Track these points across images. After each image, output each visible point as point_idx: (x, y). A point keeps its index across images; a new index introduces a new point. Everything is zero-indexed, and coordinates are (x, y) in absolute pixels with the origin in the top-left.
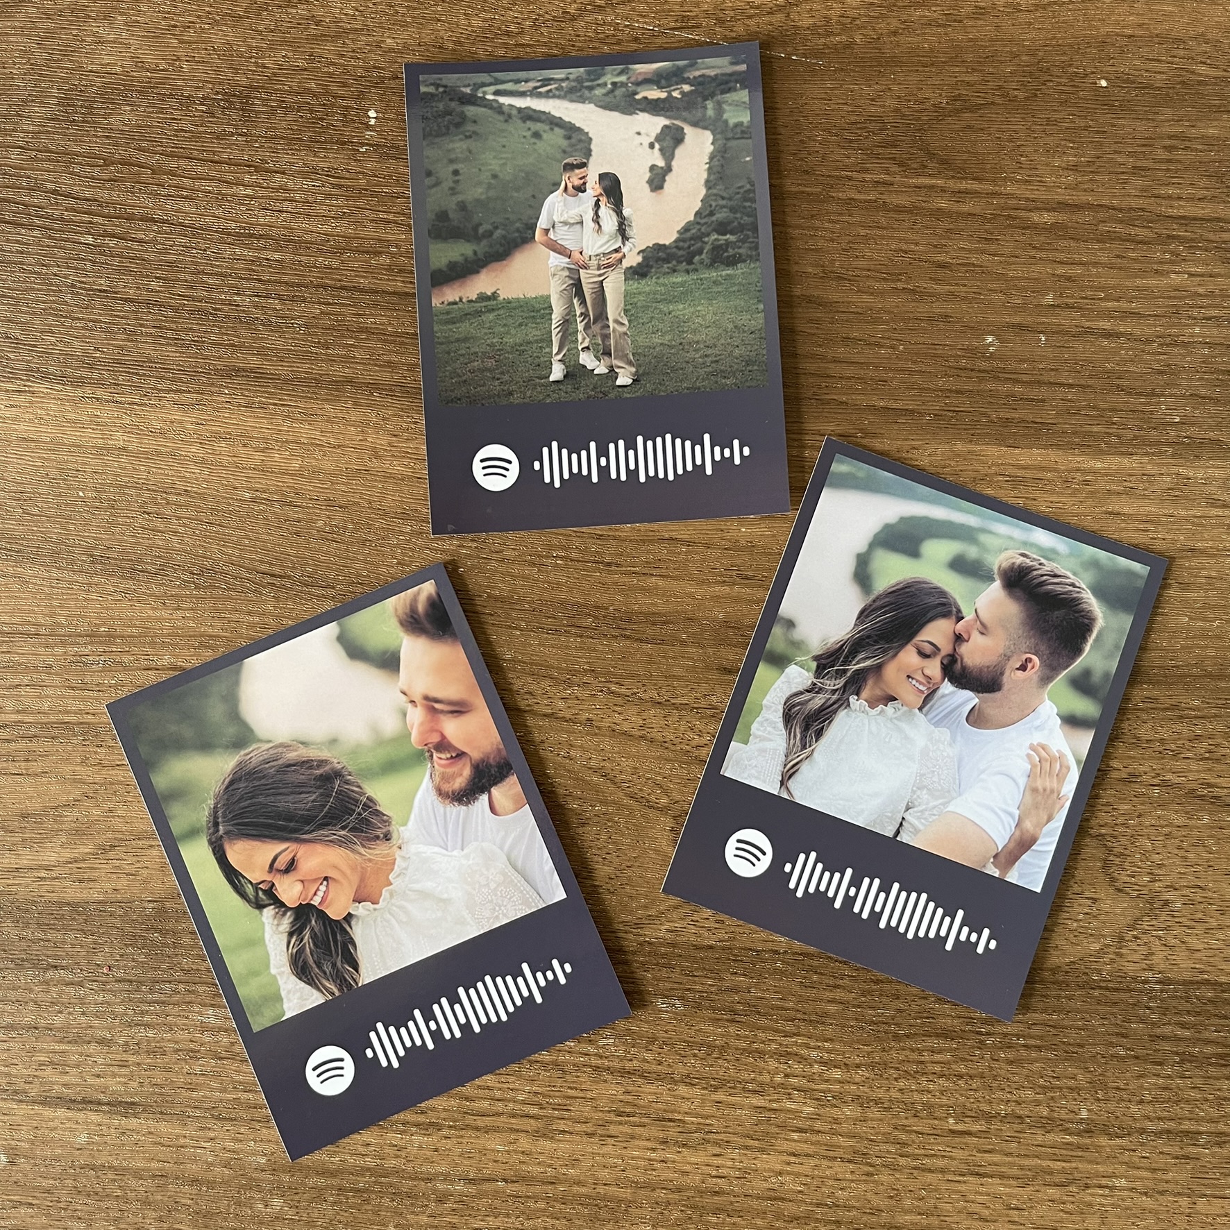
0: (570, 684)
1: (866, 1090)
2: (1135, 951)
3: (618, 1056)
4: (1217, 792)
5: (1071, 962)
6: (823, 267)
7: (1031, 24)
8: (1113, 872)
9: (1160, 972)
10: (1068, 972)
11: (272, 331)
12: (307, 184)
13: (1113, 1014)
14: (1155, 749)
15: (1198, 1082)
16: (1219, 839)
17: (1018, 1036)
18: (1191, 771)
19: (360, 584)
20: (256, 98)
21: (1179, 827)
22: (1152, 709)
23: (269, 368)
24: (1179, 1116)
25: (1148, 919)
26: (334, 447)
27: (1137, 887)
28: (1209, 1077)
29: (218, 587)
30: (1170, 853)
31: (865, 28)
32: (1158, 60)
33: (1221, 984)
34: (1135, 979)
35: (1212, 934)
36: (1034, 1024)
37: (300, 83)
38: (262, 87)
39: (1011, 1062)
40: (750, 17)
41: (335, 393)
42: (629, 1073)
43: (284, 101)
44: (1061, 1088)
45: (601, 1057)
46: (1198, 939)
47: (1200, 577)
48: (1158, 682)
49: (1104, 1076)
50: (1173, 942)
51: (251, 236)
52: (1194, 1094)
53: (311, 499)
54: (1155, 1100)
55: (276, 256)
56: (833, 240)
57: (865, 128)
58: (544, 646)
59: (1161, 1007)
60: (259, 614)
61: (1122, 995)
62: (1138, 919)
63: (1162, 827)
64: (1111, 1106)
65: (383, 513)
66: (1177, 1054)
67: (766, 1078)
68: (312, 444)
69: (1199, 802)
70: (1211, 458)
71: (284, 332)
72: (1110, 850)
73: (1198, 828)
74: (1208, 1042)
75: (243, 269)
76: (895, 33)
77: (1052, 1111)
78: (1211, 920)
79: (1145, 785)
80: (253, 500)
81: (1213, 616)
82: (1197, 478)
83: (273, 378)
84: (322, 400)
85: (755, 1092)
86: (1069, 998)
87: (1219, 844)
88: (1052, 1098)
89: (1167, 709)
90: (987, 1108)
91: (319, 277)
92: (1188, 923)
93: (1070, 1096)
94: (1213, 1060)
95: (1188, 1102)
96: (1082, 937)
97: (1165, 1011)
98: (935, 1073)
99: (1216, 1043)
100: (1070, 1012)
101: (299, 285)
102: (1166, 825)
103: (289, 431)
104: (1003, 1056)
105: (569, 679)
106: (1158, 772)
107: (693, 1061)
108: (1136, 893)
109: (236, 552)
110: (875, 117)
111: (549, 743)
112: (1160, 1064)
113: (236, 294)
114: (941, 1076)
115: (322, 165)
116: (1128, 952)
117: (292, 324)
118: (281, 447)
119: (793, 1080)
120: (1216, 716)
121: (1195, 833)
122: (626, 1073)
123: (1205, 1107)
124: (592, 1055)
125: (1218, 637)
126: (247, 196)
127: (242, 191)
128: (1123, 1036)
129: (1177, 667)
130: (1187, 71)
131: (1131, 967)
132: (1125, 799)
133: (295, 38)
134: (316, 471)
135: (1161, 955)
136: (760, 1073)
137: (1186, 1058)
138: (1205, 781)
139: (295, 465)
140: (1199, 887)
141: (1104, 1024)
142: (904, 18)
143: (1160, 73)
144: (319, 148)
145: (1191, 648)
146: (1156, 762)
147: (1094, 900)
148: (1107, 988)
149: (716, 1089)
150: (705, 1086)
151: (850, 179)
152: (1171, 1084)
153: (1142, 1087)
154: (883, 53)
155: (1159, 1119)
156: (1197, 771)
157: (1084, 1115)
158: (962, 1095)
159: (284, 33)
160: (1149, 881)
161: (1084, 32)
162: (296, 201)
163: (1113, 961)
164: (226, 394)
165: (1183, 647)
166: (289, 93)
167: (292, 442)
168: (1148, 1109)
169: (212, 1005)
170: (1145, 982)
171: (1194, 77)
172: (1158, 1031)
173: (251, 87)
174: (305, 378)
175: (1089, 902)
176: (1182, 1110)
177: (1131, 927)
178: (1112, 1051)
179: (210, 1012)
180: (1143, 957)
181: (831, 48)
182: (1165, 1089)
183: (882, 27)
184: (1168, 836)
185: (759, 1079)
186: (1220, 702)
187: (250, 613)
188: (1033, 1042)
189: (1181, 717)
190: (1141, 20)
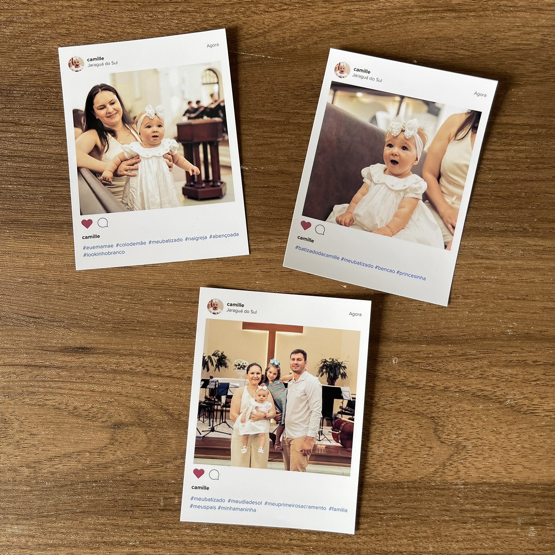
0: (179, 361)
1: (329, 544)
2: (451, 470)
3: (211, 536)
4: (485, 393)
5: (422, 477)
6: (288, 156)
7: (379, 35)
8: (439, 434)
9: (463, 480)
10: (420, 482)
11: (28, 201)
12: (40, 130)
13: (442, 501)
14: (457, 375)
15: (484, 530)
16: (488, 415)
17: (398, 514)
18: (472, 384)
19: (76, 319)
20: (14, 90)
21: (469, 411)
22: (453, 356)
23: (27, 219)
24: (476, 547)
25: (456, 455)
26: (60, 255)
27: (450, 440)
28: (489, 528)
29: (9, 325)
30: (465, 423)
31: (301, 41)
32: (441, 49)
33: (491, 484)
34: (451, 484)
35: (487, 460)
36: (406, 508)
37: (35, 82)
38: (17, 85)
39: (396, 527)
40: (247, 39)
41: (60, 229)
42: (216, 543)
43: (27, 91)
44: (419, 537)
45: (203, 537)
46: (480, 463)
47: (473, 292)
48: (455, 343)
49: (440, 530)
50: (468, 465)
51: (15, 156)
52: (482, 536)
53: (50, 280)
54: (464, 540)
55: (28, 165)
56: (291, 143)
57: (304, 89)
58: (165, 344)
59: (465, 496)
60: (29, 337)
61: (446, 492)
62: (452, 455)
63: (461, 411)
64: (444, 544)
65: (84, 285)
66: (473, 518)
67: (282, 541)
68: (50, 254)
69: (478, 398)
70: (475, 236)
71: (35, 201)
72: (437, 424)
73: (477, 411)
74: (487, 511)
75: (13, 172)
76: (316, 43)
77: (416, 548)
78: (486, 454)
79: (452, 392)
80: (23, 282)
81: (480, 310)
82: (468, 246)
83: (29, 224)
84: (54, 233)
85: (276, 548)
86: (421, 494)
87: (488, 417)
88: (416, 542)
89: (460, 356)
90: (385, 549)
91: (49, 174)
92: (475, 456)
93: (424, 541)
94: (490, 520)
95: (479, 540)
96: (426, 465)
97: (466, 498)
98: (360, 534)
99: (491, 512)
100: (421, 501)
101: (39, 179)
102: (463, 410)
103: (38, 249)
104: (392, 524)
105: (178, 358)
106: (458, 385)
107: (246, 536)
108: (450, 443)
109: (16, 308)
110: (309, 83)
111: (170, 390)
112: (465, 523)
113: (10, 184)
114: (364, 535)
115: (47, 120)
116: (448, 471)
117: (37, 197)
118: (35, 256)
119: (294, 542)
120: (483, 357)
121: (476, 413)
122: (215, 543)
123: (488, 542)
124: (198, 536)
125: (482, 320)
126: (12, 137)
127: (10, 135)
128: (447, 511)
129: (464, 335)
130: (454, 54)
131: (450, 478)
132: (443, 399)
133: (31, 61)
134: (52, 266)
135: (463, 472)
136: (278, 540)
137: (477, 520)
138: (480, 388)
139: (42, 264)
140: (479, 438)
141: (438, 506)
142: (320, 36)
143: (441, 55)
144: (45, 113)
145: (470, 326)
146: (456, 381)
147: (431, 448)
148: (439, 489)
149: (257, 548)
150: (253, 547)
151: (298, 113)
152: (471, 532)
153: (457, 534)
154: (311, 53)
155: (467, 549)
156: (476, 384)
157: (431, 549)
158: (373, 544)
159: (26, 59)
160: (456, 437)
161: (404, 38)
162: (36, 139)
163: (441, 476)
164: (7, 233)
165: (466, 326)
166: (30, 87)
167: (40, 254)
168: (461, 545)
169: (17, 524)
170: (456, 485)
171: (457, 56)
172: (464, 508)
173: (11, 85)
174: (45, 223)
175: (428, 449)
176: (477, 544)
177: (449, 459)
178: (443, 518)
179: (16, 527)
180: (455, 473)
181: (286, 52)
182: (469, 534)
183: (310, 41)
184: (464, 415)
185: (278, 542)
186: (485, 351)
187: (25, 336)
188: (405, 516)
189: (467, 359)
190: (431, 30)
